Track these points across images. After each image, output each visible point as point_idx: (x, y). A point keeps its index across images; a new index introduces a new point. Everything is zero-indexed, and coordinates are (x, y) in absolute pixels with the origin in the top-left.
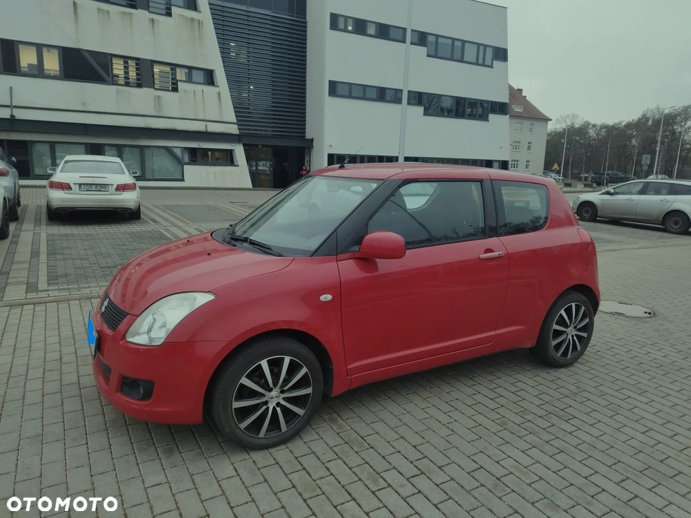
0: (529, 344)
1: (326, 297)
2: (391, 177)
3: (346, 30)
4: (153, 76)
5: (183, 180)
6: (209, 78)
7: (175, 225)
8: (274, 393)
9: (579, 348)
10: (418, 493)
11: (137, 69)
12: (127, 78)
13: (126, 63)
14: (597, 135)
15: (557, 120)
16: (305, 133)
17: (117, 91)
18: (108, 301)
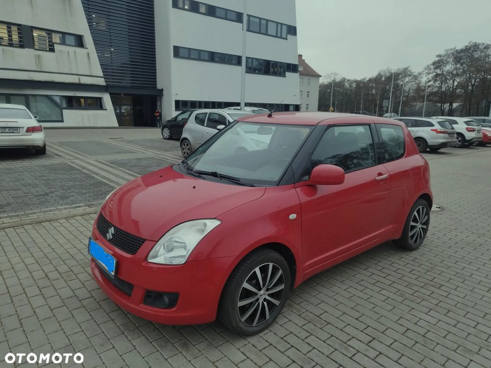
1: (293, 216)
2: (318, 123)
3: (183, 9)
4: (33, 39)
5: (62, 121)
6: (79, 41)
7: (77, 158)
8: (262, 292)
9: (422, 236)
10: (380, 354)
11: (19, 33)
12: (10, 40)
13: (9, 28)
14: (351, 86)
15: (325, 76)
16: (156, 84)
17: (3, 50)
18: (114, 229)
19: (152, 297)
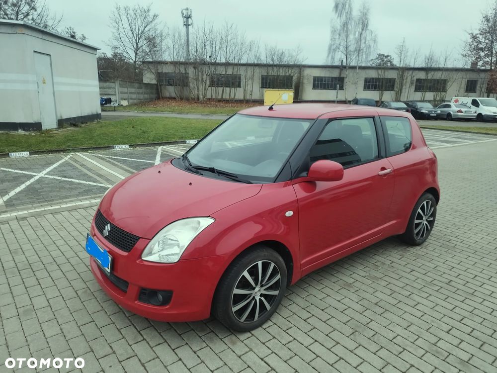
0: (402, 232)
1: (289, 214)
2: (319, 117)
8: (257, 289)
9: (429, 228)
18: (111, 226)
19: (146, 294)
